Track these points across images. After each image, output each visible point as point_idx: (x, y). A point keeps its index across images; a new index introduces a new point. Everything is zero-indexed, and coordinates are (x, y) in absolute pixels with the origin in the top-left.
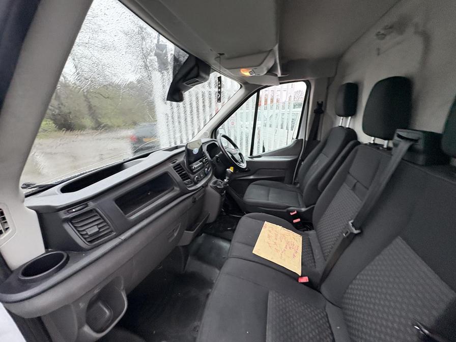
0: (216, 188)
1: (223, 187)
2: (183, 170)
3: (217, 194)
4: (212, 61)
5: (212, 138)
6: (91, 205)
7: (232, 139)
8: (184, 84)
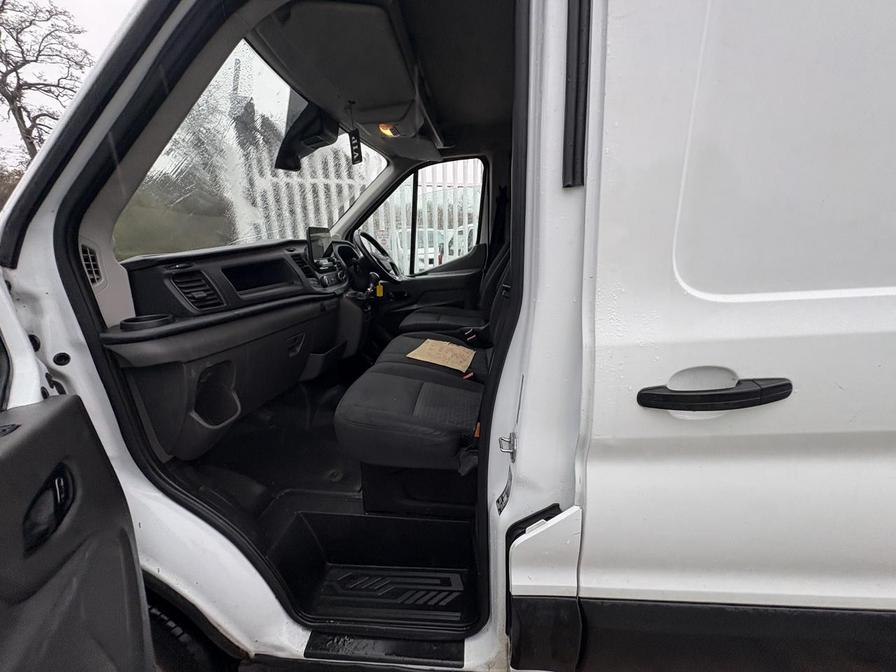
0: (354, 299)
1: (365, 298)
2: (304, 263)
3: (356, 308)
4: (340, 113)
5: (346, 239)
6: (196, 266)
7: (379, 241)
8: (302, 142)
